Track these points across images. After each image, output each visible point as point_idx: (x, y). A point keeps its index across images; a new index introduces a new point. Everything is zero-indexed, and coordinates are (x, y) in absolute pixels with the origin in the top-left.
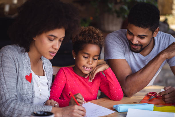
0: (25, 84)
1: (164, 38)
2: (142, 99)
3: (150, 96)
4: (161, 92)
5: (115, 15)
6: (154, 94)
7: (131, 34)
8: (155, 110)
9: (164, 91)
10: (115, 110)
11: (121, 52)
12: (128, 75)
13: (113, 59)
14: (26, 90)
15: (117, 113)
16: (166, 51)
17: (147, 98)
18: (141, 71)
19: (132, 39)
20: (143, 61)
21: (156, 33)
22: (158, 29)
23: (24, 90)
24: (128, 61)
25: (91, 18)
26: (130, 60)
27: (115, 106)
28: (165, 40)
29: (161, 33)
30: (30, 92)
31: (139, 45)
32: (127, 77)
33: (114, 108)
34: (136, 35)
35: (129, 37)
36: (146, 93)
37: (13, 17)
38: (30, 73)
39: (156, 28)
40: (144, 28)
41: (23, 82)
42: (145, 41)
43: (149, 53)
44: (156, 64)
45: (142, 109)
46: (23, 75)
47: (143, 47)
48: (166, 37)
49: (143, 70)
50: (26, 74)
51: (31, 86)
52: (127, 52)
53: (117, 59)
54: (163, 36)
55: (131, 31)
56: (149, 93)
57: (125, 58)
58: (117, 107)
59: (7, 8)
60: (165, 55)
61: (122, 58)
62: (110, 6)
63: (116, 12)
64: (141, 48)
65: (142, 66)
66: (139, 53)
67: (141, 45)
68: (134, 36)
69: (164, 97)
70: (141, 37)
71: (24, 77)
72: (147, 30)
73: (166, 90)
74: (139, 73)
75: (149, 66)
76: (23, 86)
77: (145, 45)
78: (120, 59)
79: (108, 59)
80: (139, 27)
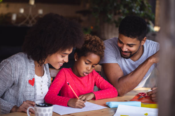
0: (28, 87)
1: (152, 46)
2: (133, 98)
3: (140, 96)
4: (149, 92)
5: (114, 25)
6: (143, 94)
7: (121, 43)
8: (142, 106)
9: (152, 91)
10: (107, 106)
11: (113, 57)
12: (120, 77)
13: (106, 63)
14: (29, 92)
15: (109, 108)
16: (154, 57)
17: (137, 98)
18: (131, 74)
19: (123, 47)
20: (133, 66)
21: (143, 42)
22: (146, 38)
23: (27, 92)
24: (120, 65)
25: (92, 28)
26: (122, 64)
27: (107, 103)
28: (154, 48)
29: (150, 41)
30: (32, 94)
31: (129, 52)
32: (120, 79)
33: (107, 105)
34: (126, 44)
35: (120, 45)
36: (137, 94)
37: (19, 25)
38: (33, 78)
39: (144, 38)
40: (132, 38)
41: (26, 86)
42: (133, 49)
43: (139, 59)
44: (145, 67)
45: (131, 106)
46: (26, 80)
47: (132, 54)
48: (155, 45)
49: (133, 73)
50: (29, 79)
51: (34, 89)
52: (118, 58)
53: (110, 63)
54: (152, 44)
55: (121, 40)
56: (139, 94)
57: (117, 63)
58: (109, 103)
59: (14, 17)
60: (153, 60)
61: (114, 63)
62: (109, 16)
63: (115, 22)
64: (131, 55)
65: (133, 70)
66: (129, 59)
67: (130, 52)
68: (124, 44)
69: (151, 96)
70: (130, 46)
71: (28, 82)
72: (135, 39)
73: (153, 91)
74: (130, 75)
75: (139, 69)
76: (26, 89)
77: (134, 52)
78: (113, 63)
79: (102, 63)
80: (128, 36)
